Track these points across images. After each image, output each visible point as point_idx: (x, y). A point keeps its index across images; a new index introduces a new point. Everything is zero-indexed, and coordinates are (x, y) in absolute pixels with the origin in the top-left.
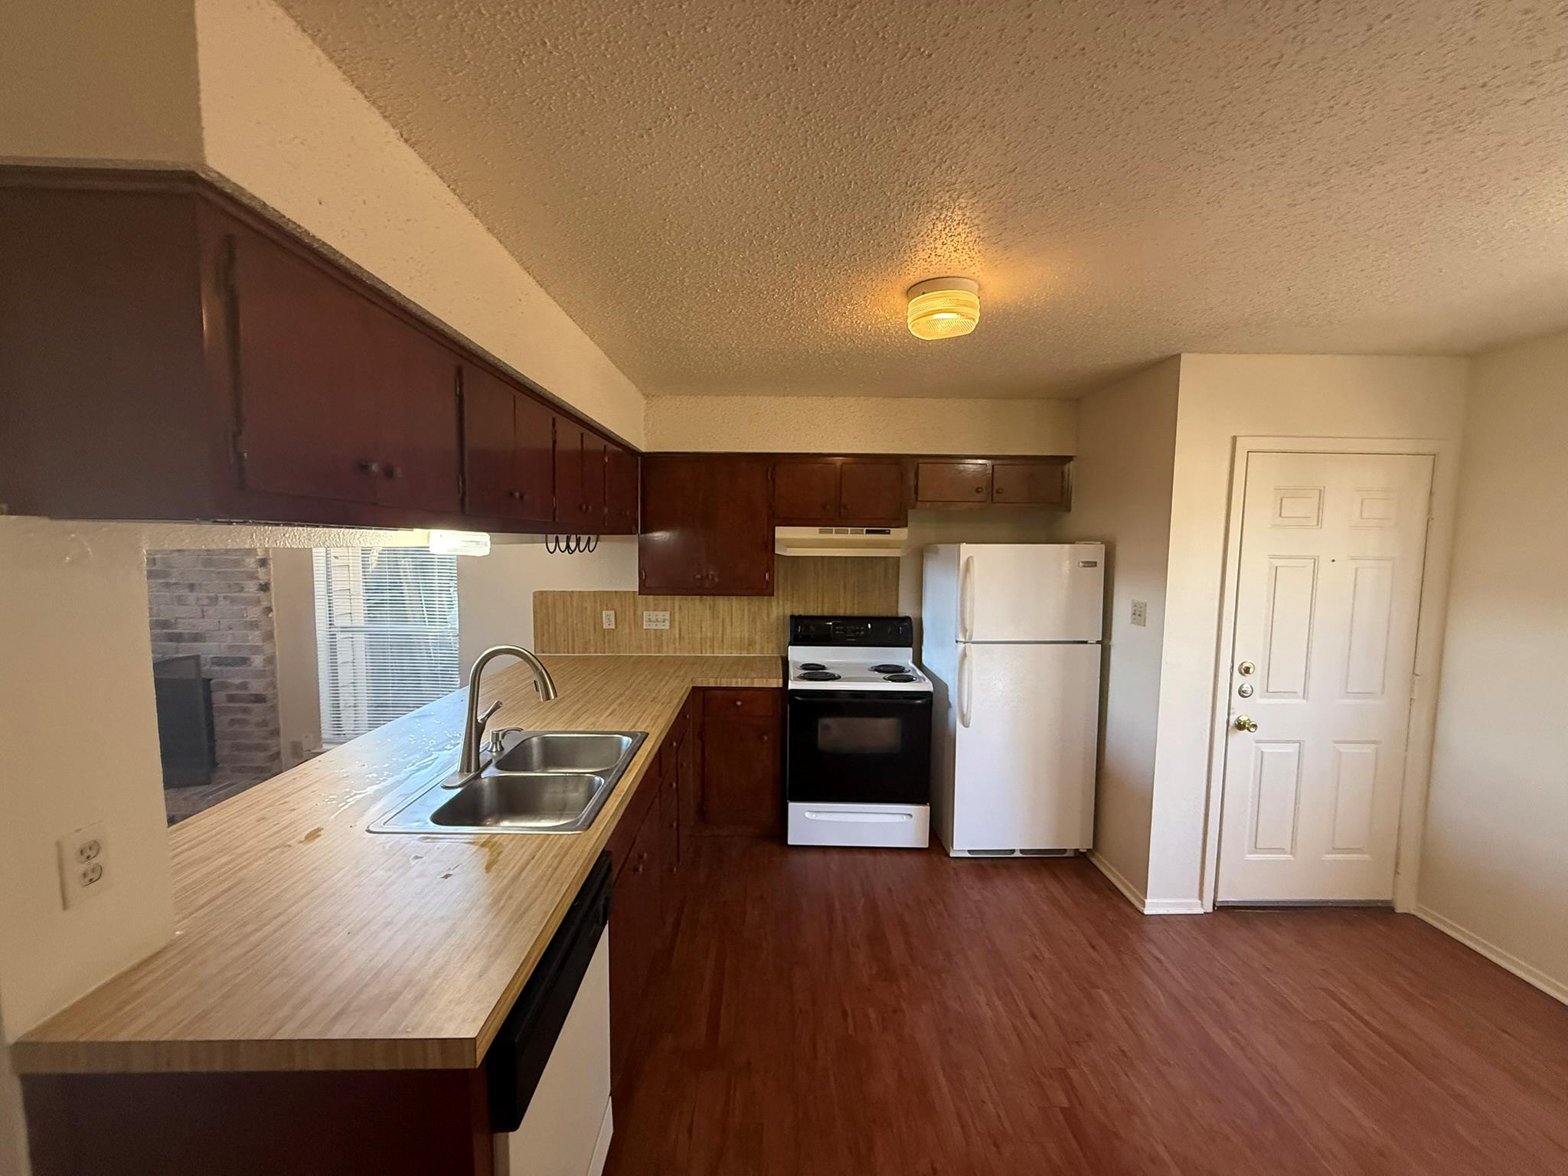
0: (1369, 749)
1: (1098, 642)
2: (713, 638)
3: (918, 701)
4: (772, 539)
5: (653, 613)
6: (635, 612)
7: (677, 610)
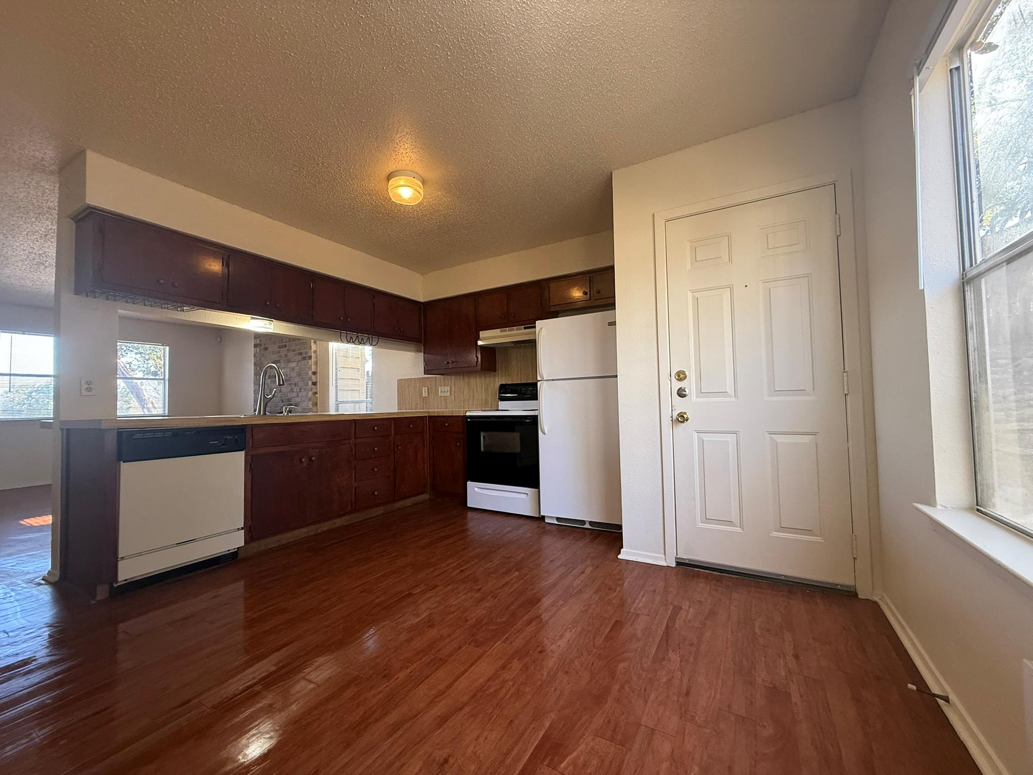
0: (806, 439)
2: (469, 400)
3: (528, 421)
4: (478, 338)
5: (443, 387)
6: (436, 387)
7: (453, 384)
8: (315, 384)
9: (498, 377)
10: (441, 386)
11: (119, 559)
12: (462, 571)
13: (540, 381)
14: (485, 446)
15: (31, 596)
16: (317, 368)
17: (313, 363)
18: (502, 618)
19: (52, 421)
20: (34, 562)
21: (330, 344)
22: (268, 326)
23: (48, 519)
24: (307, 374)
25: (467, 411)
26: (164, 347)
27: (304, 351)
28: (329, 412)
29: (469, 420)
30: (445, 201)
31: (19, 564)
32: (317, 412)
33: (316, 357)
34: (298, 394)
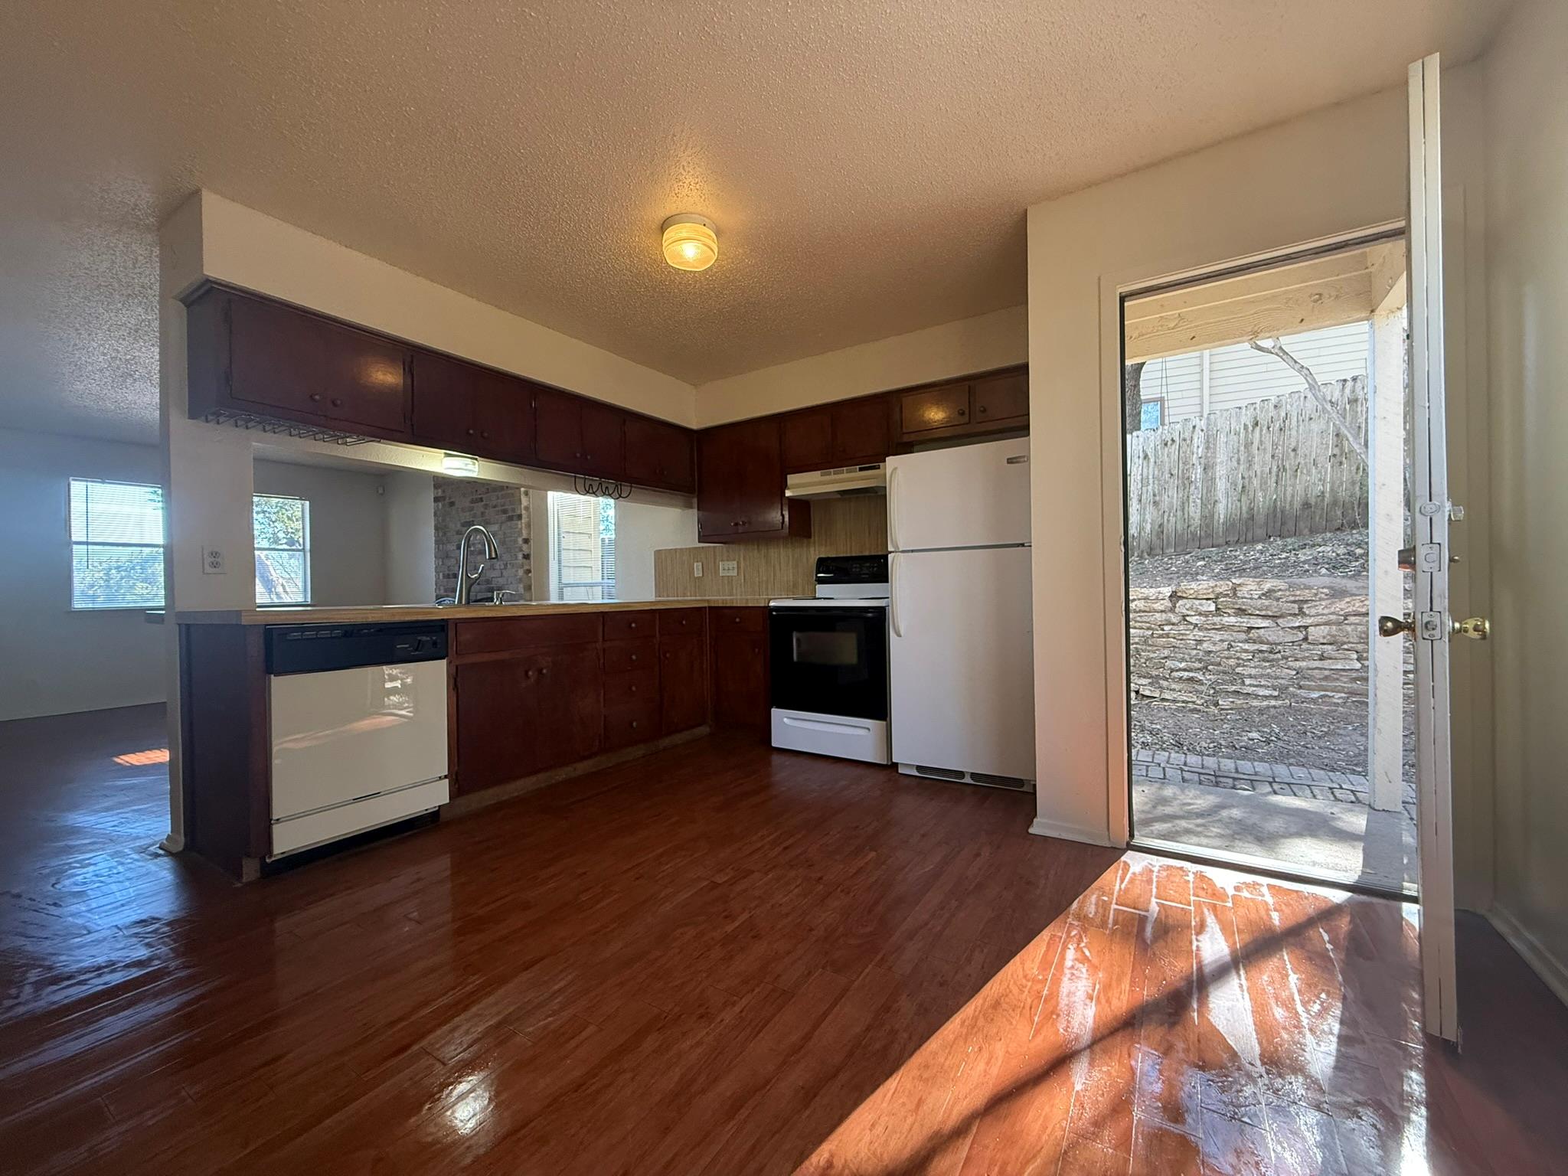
2: (767, 582)
3: (870, 615)
4: (784, 486)
5: (726, 563)
6: (715, 563)
7: (742, 559)
8: (527, 557)
9: (815, 547)
10: (722, 561)
11: (272, 822)
12: (786, 848)
13: (891, 552)
14: (799, 654)
15: (147, 874)
16: (529, 534)
17: (523, 525)
18: (866, 926)
19: (163, 612)
20: (144, 820)
21: (551, 495)
22: (470, 467)
23: (162, 756)
24: (516, 541)
25: (771, 599)
26: (303, 502)
27: (510, 507)
28: (549, 600)
29: (774, 613)
30: (748, 263)
31: (122, 823)
32: (531, 600)
33: (529, 517)
34: (502, 573)
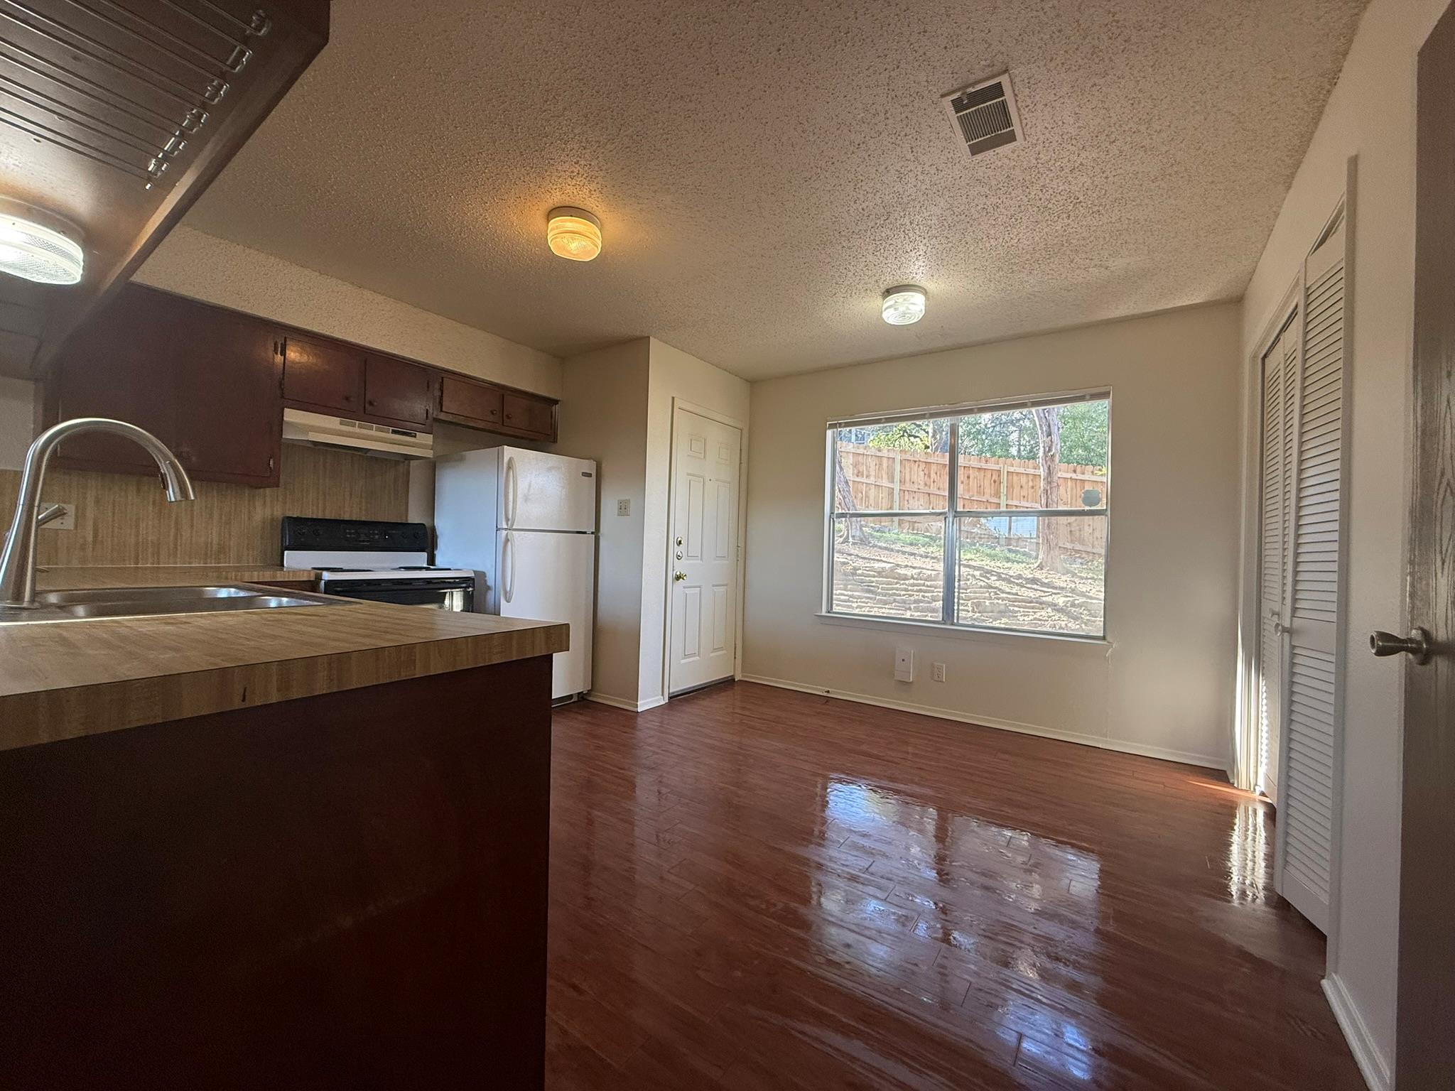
0: (722, 589)
1: (592, 533)
